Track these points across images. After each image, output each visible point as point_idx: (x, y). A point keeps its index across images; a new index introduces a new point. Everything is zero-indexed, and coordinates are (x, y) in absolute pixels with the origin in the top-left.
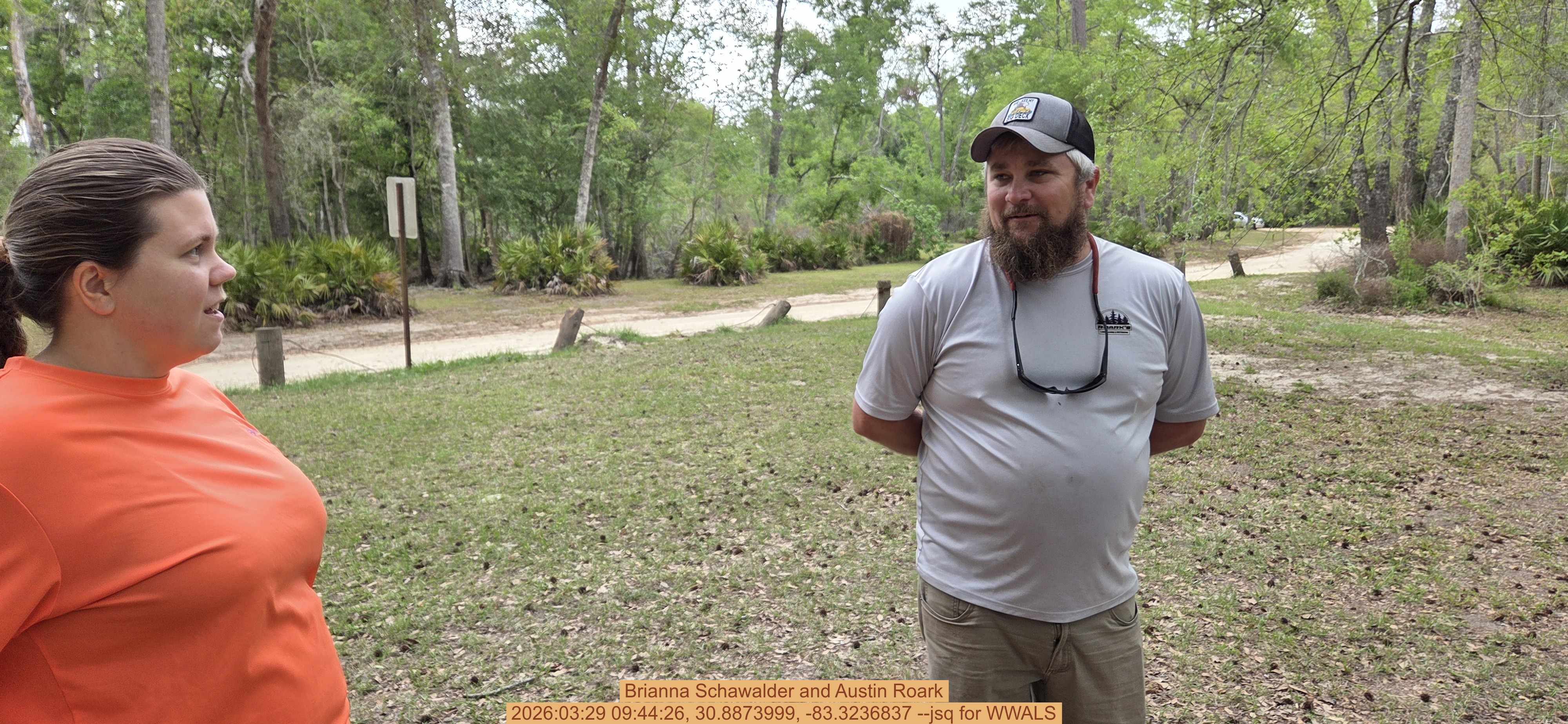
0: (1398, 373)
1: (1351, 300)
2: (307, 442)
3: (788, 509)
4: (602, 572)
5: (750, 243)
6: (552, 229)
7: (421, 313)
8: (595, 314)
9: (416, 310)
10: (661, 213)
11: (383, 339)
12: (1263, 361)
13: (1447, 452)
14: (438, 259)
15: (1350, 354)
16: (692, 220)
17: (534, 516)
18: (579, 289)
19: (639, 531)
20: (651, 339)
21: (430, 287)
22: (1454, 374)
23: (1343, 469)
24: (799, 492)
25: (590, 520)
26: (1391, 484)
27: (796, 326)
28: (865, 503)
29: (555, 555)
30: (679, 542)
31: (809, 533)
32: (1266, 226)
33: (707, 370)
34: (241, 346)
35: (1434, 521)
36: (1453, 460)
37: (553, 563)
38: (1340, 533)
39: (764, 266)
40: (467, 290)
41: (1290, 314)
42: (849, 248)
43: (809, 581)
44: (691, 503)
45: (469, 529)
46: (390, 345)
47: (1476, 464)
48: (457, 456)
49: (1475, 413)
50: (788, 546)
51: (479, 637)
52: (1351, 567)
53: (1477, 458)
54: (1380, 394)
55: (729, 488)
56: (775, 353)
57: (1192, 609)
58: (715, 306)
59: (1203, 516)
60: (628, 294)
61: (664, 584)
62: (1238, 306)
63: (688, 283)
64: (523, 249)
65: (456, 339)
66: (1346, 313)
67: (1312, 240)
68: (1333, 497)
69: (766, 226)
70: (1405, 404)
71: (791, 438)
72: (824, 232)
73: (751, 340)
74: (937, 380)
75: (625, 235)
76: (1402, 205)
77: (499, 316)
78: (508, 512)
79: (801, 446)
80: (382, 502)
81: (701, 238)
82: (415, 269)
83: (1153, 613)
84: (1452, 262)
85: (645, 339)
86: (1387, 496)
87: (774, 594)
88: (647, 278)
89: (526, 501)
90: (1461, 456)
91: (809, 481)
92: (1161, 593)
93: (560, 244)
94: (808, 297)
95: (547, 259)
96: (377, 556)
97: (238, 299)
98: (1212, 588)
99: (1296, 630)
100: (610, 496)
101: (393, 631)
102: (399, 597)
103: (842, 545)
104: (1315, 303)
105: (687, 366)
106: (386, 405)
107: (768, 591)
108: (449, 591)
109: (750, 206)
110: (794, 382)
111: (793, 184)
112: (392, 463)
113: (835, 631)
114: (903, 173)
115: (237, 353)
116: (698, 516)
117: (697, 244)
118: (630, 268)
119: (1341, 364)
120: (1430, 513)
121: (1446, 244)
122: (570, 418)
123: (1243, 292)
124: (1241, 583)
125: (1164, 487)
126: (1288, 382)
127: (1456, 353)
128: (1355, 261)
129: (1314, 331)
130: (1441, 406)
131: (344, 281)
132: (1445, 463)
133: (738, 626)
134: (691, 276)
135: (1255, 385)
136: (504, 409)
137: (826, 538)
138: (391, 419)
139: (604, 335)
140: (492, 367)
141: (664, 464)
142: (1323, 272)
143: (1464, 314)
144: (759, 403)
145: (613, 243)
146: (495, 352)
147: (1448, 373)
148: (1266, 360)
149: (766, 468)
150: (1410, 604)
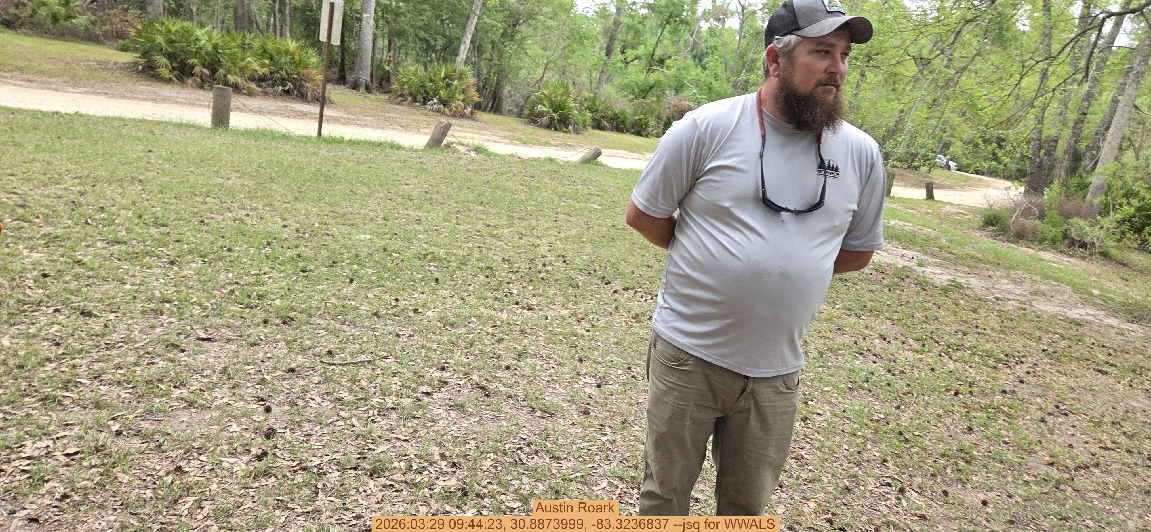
0: (1026, 288)
1: (1006, 232)
2: (239, 171)
3: (571, 288)
4: (432, 302)
5: (581, 104)
6: (438, 64)
7: (334, 103)
8: (459, 131)
9: (330, 101)
10: (521, 68)
11: (304, 115)
12: (931, 260)
13: (1045, 348)
14: (352, 69)
15: (995, 269)
16: (543, 77)
17: (390, 255)
18: (451, 111)
19: (463, 281)
20: (496, 155)
21: (343, 87)
22: (1066, 297)
23: (969, 344)
24: (581, 279)
25: (430, 266)
26: (999, 361)
27: (602, 168)
28: (626, 296)
29: (401, 284)
30: (490, 294)
31: (582, 308)
32: (958, 170)
33: (533, 184)
34: (201, 98)
35: (1023, 391)
36: (1049, 354)
37: (398, 289)
38: (955, 384)
39: (588, 123)
40: (369, 95)
41: (960, 233)
42: (652, 122)
43: (575, 338)
44: (503, 270)
45: (343, 254)
46: (307, 121)
47: (1064, 360)
48: (344, 204)
49: (1072, 326)
50: (565, 313)
51: (338, 326)
52: (956, 408)
53: (1065, 356)
54: (1009, 300)
55: (532, 266)
56: (583, 182)
57: (838, 412)
58: (546, 144)
59: (862, 354)
60: (485, 122)
61: (474, 319)
62: (924, 219)
63: (530, 124)
64: (415, 74)
65: (356, 127)
66: (1000, 240)
67: (988, 186)
68: (957, 361)
69: (595, 94)
70: (1024, 310)
71: (583, 242)
72: (636, 107)
73: (568, 171)
74: (697, 192)
75: (491, 79)
76: (1060, 172)
77: (389, 118)
78: (373, 249)
79: (589, 249)
80: (285, 223)
81: (546, 92)
82: (334, 73)
83: (810, 409)
84: (1086, 219)
85: (492, 154)
86: (995, 368)
87: (550, 341)
88: (501, 114)
89: (387, 244)
90: (1054, 352)
91: (590, 273)
92: (819, 397)
93: (443, 75)
94: (615, 151)
95: (431, 84)
96: (275, 258)
97: (204, 66)
98: (855, 402)
99: (907, 441)
100: (447, 254)
101: (278, 310)
102: (286, 288)
103: (603, 320)
104: (980, 229)
105: (519, 178)
106: (298, 158)
107: (546, 338)
108: (322, 291)
109: (587, 77)
110: (593, 205)
111: (621, 68)
112: (296, 198)
113: (586, 374)
114: (702, 76)
115: (198, 102)
116: (508, 280)
117: (543, 96)
118: (490, 105)
119: (987, 273)
120: (1022, 386)
121: (1084, 206)
122: (428, 196)
123: (930, 211)
124: (877, 403)
125: (840, 329)
126: (946, 277)
127: (1071, 284)
128: (1017, 205)
129: (973, 248)
130: (1050, 317)
131: (281, 69)
132: (1042, 355)
133: (520, 356)
134: (534, 118)
135: (921, 275)
136: (382, 179)
137: (593, 313)
138: (300, 169)
139: (463, 145)
140: (379, 149)
141: (489, 240)
142: (991, 209)
143: (1084, 258)
144: (565, 214)
145: (481, 84)
146: (382, 140)
147: (1061, 296)
148: (934, 260)
149: (561, 258)
150: (991, 441)
